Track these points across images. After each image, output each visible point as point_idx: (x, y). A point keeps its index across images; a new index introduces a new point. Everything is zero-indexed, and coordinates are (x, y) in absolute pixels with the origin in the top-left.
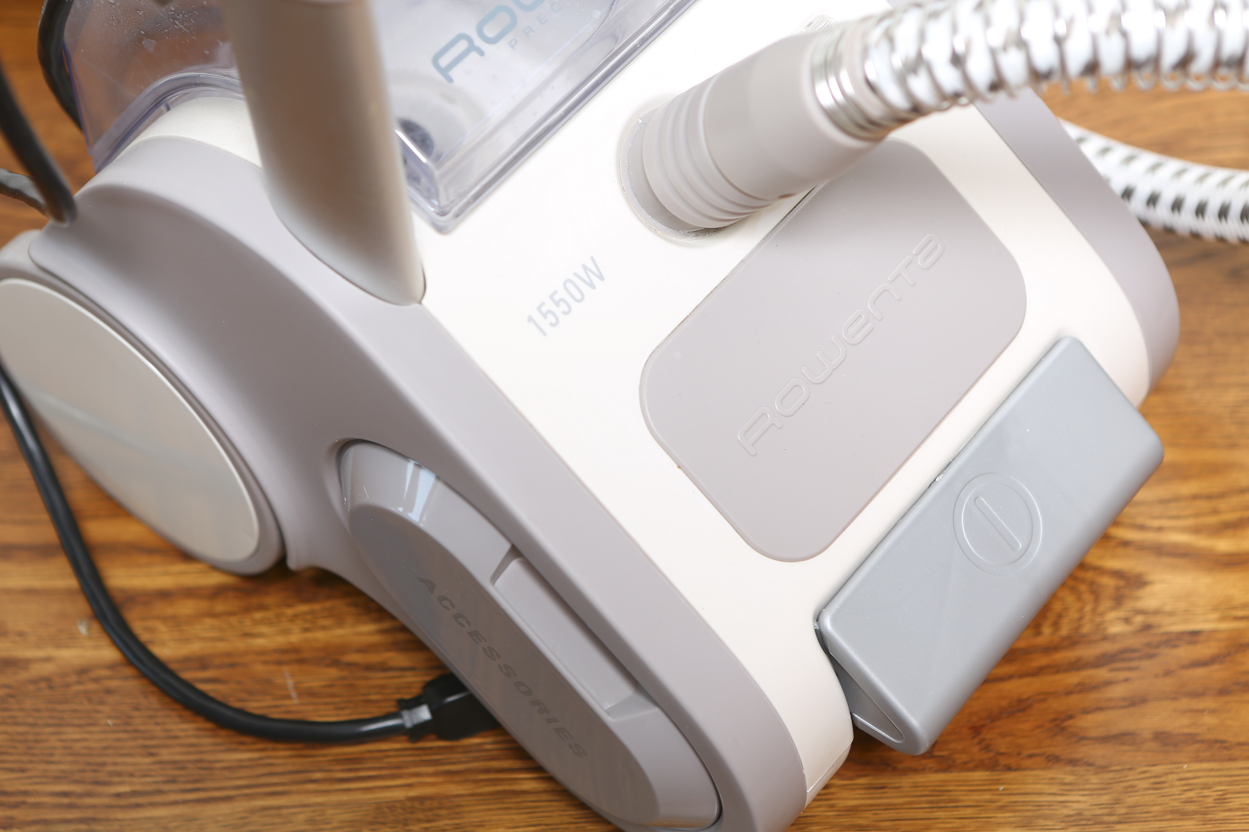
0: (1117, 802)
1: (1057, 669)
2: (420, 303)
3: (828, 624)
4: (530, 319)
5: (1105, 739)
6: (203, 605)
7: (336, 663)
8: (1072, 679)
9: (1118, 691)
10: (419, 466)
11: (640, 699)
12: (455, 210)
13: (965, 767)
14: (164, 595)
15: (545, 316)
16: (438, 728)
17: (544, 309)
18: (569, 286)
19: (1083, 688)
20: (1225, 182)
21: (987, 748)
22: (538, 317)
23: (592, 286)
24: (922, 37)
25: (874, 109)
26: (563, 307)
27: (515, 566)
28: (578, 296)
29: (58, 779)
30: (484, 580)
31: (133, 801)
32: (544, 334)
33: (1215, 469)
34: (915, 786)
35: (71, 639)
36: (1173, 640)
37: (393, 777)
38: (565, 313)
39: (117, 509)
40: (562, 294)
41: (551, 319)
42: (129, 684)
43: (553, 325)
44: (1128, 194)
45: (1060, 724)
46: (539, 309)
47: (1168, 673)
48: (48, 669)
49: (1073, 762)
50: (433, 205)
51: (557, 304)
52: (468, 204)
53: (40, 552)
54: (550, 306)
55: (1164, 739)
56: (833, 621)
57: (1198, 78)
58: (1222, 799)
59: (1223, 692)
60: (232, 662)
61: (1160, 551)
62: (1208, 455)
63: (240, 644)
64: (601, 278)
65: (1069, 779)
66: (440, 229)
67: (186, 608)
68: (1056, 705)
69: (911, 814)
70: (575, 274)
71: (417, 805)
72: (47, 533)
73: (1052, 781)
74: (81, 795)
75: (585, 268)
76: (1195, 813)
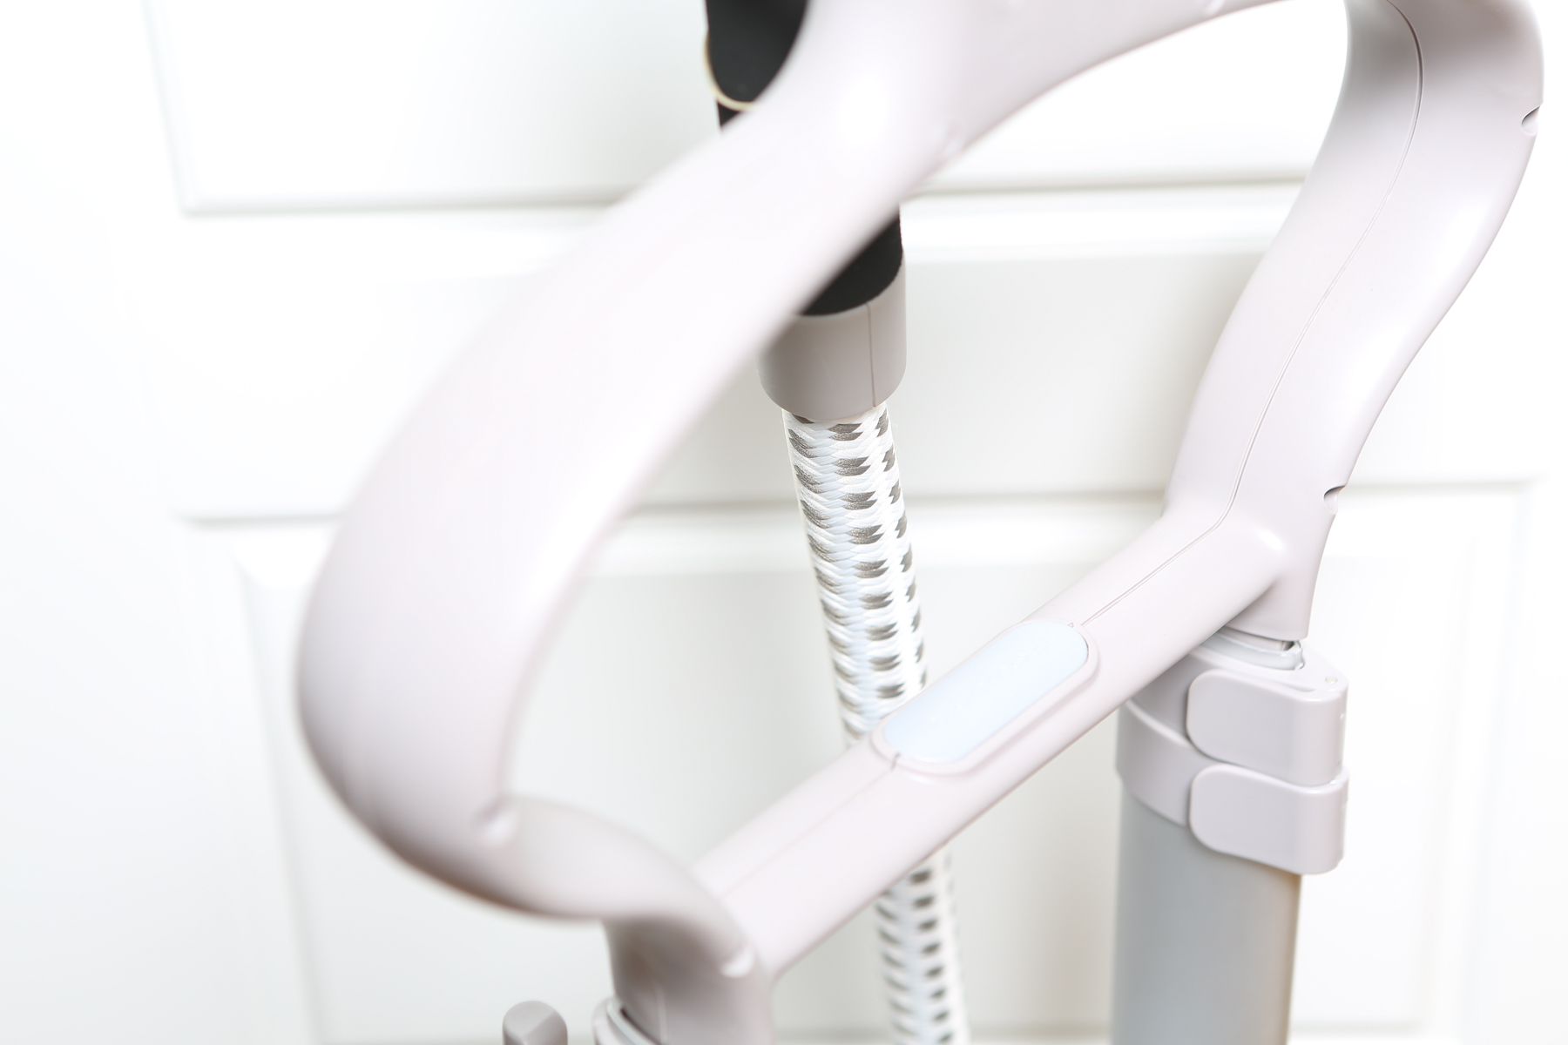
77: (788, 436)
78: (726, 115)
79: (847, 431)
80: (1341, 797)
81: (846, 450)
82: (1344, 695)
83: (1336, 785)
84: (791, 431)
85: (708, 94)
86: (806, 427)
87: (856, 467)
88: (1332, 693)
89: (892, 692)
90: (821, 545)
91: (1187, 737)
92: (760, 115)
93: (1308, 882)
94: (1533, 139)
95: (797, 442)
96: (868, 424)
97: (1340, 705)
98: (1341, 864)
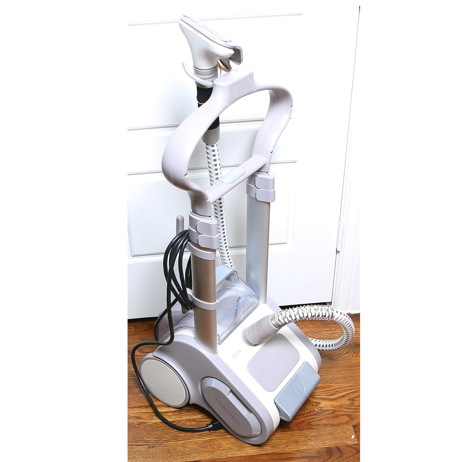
0: (319, 434)
1: (308, 416)
2: (217, 354)
3: (276, 401)
4: (232, 357)
5: (316, 425)
6: (173, 413)
7: (195, 421)
8: (310, 417)
9: (317, 419)
11: (250, 413)
13: (295, 430)
14: (166, 412)
16: (214, 429)
19: (312, 418)
20: (326, 342)
21: (299, 428)
22: (233, 356)
23: (240, 352)
25: (280, 324)
26: (236, 355)
27: (231, 393)
28: (238, 354)
29: (155, 439)
30: (226, 396)
31: (166, 441)
32: (234, 359)
33: (329, 387)
34: (288, 433)
35: (153, 419)
36: (325, 411)
37: (207, 436)
39: (158, 400)
40: (236, 353)
41: (235, 357)
42: (163, 425)
45: (309, 424)
47: (324, 416)
48: (150, 423)
49: (312, 429)
50: (218, 341)
52: (223, 341)
53: (146, 407)
54: (234, 355)
55: (325, 425)
56: (277, 400)
57: (320, 318)
58: (334, 432)
59: (333, 418)
60: (179, 421)
61: (322, 399)
62: (328, 385)
63: (180, 419)
65: (311, 431)
66: (220, 344)
67: (170, 414)
68: (308, 421)
69: (288, 437)
70: (237, 351)
71: (211, 440)
72: (147, 404)
73: (309, 432)
74: (158, 441)
75: (239, 350)
76: (330, 434)
77: (205, 147)
78: (199, 105)
79: (213, 146)
80: (275, 191)
81: (212, 148)
82: (274, 178)
83: (274, 190)
84: (206, 147)
85: (197, 102)
86: (207, 146)
87: (214, 151)
88: (273, 178)
89: (217, 179)
90: (209, 162)
91: (256, 186)
92: (204, 105)
93: (271, 203)
94: (292, 109)
95: (207, 148)
96: (215, 145)
97: (274, 179)
98: (275, 201)
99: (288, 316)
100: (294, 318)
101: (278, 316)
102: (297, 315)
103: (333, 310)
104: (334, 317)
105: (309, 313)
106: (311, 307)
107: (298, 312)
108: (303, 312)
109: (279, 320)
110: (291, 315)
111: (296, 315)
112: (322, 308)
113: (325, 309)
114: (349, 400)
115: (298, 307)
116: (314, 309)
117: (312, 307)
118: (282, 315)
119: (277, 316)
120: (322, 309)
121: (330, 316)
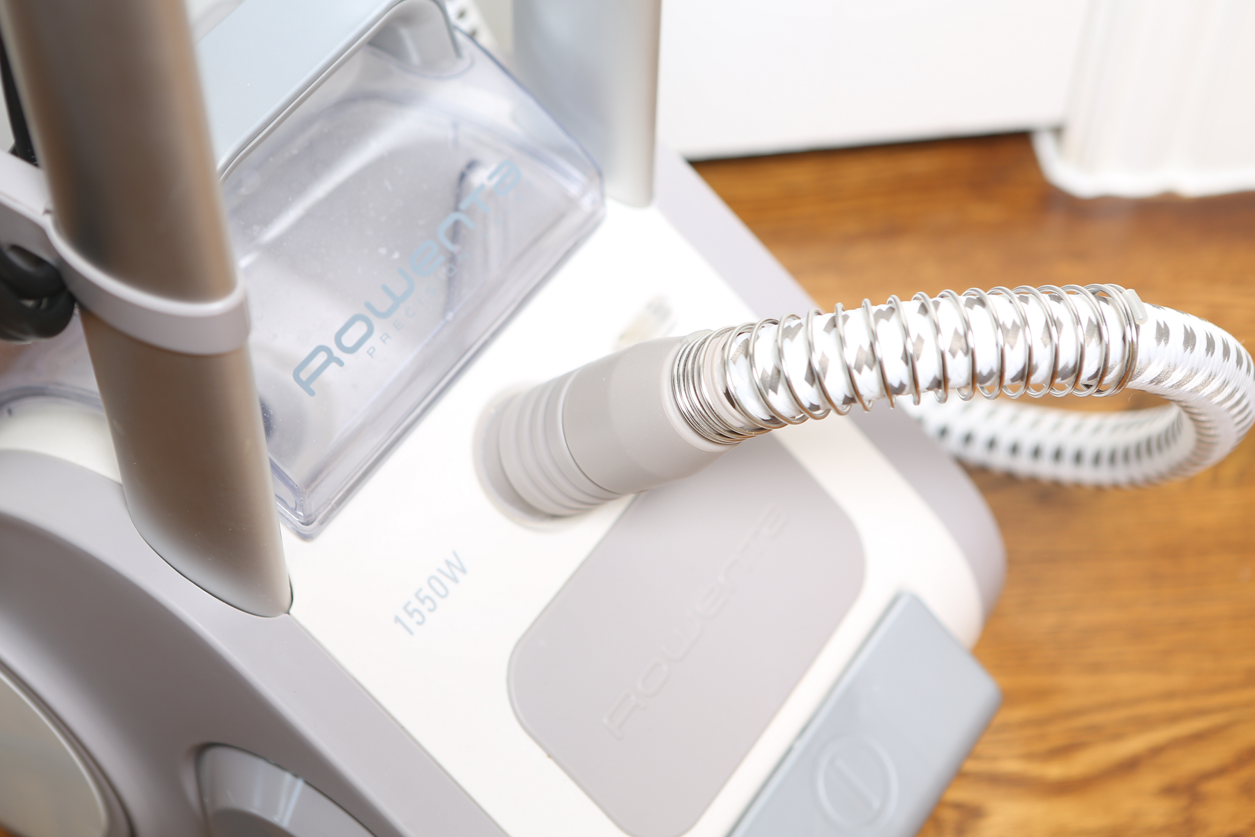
2: (288, 613)
4: (397, 620)
10: (296, 776)
12: (320, 517)
15: (411, 615)
17: (410, 608)
18: (434, 583)
22: (404, 617)
23: (455, 580)
24: (780, 353)
25: (734, 419)
26: (429, 604)
28: (442, 592)
32: (411, 633)
38: (430, 610)
40: (427, 591)
41: (417, 617)
43: (419, 623)
44: (943, 432)
46: (405, 608)
50: (298, 516)
51: (422, 602)
52: (332, 510)
54: (415, 604)
64: (463, 571)
66: (305, 537)
70: (439, 570)
75: (448, 563)
99: (796, 371)
100: (837, 387)
101: (724, 364)
102: (865, 369)
103: (1137, 327)
104: (1140, 374)
105: (954, 354)
106: (970, 304)
107: (872, 346)
108: (910, 350)
109: (728, 394)
110: (817, 367)
111: (860, 371)
112: (1059, 310)
113: (1078, 321)
114: (1169, 791)
115: (874, 304)
116: (996, 321)
117: (977, 307)
118: (752, 364)
119: (717, 361)
120: (1057, 324)
121: (1113, 368)
